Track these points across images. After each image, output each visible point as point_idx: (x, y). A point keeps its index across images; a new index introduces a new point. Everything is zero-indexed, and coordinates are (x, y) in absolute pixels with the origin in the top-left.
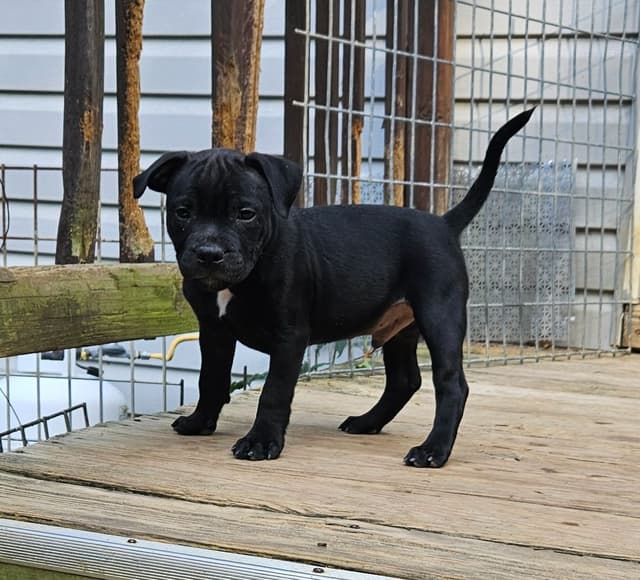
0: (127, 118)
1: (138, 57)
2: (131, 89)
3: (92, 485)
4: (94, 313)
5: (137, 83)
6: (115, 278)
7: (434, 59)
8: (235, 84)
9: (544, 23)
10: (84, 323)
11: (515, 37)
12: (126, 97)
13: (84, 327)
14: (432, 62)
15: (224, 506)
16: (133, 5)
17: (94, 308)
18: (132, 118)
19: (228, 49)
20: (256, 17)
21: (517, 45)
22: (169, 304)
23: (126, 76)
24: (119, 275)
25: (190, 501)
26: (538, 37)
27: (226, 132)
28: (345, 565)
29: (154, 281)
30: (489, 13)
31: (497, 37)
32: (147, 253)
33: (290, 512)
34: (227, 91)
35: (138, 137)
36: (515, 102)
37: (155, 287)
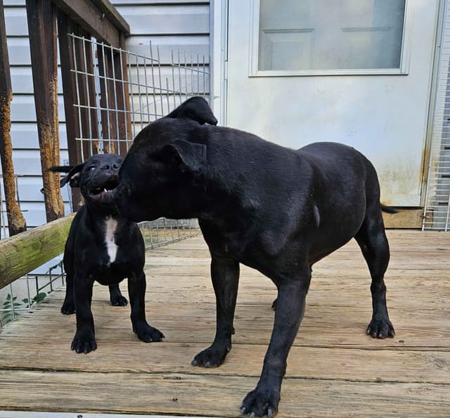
0: (7, 161)
1: (9, 130)
2: (7, 147)
3: (33, 369)
4: (9, 268)
5: (10, 144)
6: (15, 246)
7: (125, 111)
8: (50, 134)
9: (161, 90)
10: (5, 274)
11: (156, 94)
12: (5, 151)
13: (5, 277)
14: (124, 113)
15: (107, 372)
16: (5, 106)
17: (8, 265)
18: (9, 161)
19: (46, 118)
20: (54, 99)
21: (158, 98)
22: (39, 251)
23: (4, 140)
24: (16, 244)
25: (88, 372)
26: (166, 94)
27: (48, 157)
28: (194, 413)
29: (31, 243)
30: (137, 87)
31: (149, 94)
32: (23, 226)
33: (142, 372)
34: (47, 137)
35: (13, 170)
36: (144, 123)
37: (32, 245)
